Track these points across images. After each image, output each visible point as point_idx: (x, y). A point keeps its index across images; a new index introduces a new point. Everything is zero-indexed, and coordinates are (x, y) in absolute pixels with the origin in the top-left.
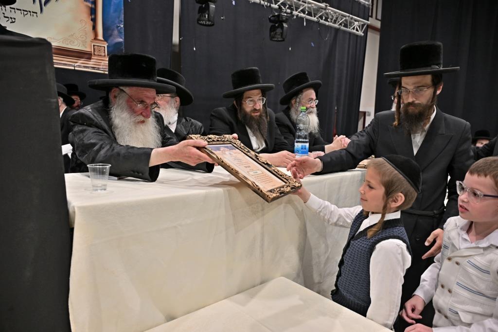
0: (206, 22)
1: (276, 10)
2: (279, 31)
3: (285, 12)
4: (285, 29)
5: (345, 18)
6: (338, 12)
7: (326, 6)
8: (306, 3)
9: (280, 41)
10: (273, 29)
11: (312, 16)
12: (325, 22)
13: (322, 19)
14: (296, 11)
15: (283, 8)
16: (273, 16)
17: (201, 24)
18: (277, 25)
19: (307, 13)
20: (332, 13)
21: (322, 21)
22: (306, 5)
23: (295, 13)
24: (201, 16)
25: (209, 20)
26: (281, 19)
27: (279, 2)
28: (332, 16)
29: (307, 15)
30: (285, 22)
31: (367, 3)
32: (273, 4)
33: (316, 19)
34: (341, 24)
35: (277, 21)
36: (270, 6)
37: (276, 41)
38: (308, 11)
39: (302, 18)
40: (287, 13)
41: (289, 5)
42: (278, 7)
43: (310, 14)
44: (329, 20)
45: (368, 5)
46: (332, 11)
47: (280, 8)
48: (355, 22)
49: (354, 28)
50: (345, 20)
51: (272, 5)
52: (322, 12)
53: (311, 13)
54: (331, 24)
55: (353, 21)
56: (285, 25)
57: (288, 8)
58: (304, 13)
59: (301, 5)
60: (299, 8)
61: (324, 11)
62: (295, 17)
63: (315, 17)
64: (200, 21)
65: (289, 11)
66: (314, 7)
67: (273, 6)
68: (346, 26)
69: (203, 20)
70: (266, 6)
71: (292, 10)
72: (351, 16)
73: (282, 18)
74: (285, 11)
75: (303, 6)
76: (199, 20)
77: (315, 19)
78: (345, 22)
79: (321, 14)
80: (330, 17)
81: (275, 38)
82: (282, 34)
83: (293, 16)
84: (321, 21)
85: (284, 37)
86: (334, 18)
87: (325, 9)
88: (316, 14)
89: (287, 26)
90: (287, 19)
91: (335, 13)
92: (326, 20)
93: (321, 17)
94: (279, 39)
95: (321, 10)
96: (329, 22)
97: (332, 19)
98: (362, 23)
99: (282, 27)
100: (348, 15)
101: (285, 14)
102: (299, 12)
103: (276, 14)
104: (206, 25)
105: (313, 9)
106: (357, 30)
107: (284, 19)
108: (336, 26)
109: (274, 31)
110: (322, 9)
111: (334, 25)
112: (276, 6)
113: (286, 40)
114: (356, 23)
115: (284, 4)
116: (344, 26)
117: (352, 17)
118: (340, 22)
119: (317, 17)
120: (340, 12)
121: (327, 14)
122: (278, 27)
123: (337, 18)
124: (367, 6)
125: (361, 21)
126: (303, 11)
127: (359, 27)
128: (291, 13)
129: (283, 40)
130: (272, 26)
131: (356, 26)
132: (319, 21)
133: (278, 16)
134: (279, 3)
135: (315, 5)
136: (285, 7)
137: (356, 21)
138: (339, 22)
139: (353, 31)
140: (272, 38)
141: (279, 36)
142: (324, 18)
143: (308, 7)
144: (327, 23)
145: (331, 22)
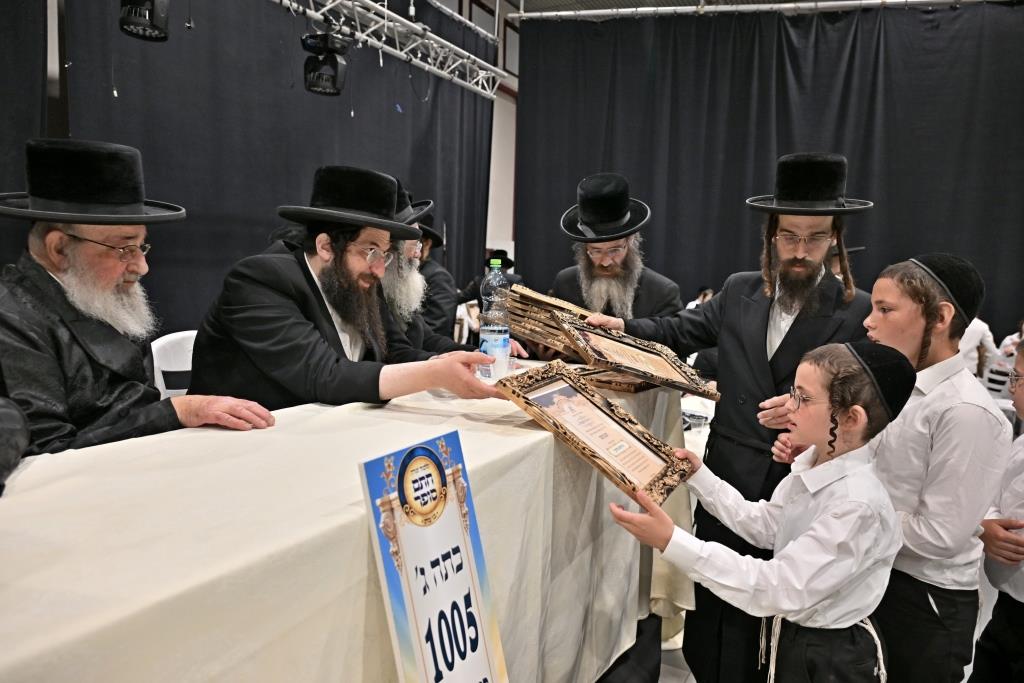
0: (144, 30)
1: (316, 22)
2: (326, 70)
3: (339, 32)
4: (340, 68)
5: (460, 61)
6: (447, 47)
7: (425, 30)
8: (383, 18)
9: (330, 94)
10: (311, 66)
11: (396, 48)
12: (422, 64)
13: (416, 57)
14: (363, 31)
15: (334, 22)
16: (311, 37)
17: (130, 33)
18: (321, 58)
19: (384, 39)
20: (435, 45)
21: (416, 61)
22: (382, 22)
23: (358, 34)
24: (130, 12)
25: (154, 26)
26: (330, 46)
27: (324, 6)
28: (436, 53)
29: (386, 43)
30: (342, 51)
31: (490, 35)
32: (310, 9)
33: (405, 56)
34: (452, 72)
35: (322, 50)
36: (304, 12)
37: (320, 93)
38: (387, 36)
39: (375, 50)
40: (343, 34)
41: (345, 16)
42: (322, 17)
43: (390, 42)
44: (429, 60)
45: (492, 40)
46: (437, 42)
47: (326, 19)
48: (480, 71)
49: (477, 83)
50: (461, 64)
51: (308, 11)
52: (415, 41)
53: (394, 40)
54: (435, 69)
55: (475, 67)
56: (341, 60)
57: (345, 23)
58: (379, 39)
59: (372, 20)
60: (367, 27)
61: (420, 41)
62: (360, 45)
63: (401, 50)
64: (129, 25)
65: (346, 29)
66: (400, 29)
67: (311, 13)
68: (463, 76)
69: (136, 25)
70: (296, 11)
71: (353, 28)
72: (472, 57)
73: (333, 43)
74: (338, 28)
75: (377, 23)
76: (124, 22)
77: (402, 55)
78: (461, 69)
79: (413, 46)
80: (432, 54)
81: (318, 87)
82: (334, 79)
83: (356, 42)
84: (414, 59)
85: (338, 85)
86: (440, 59)
87: (422, 36)
88: (404, 45)
89: (344, 63)
90: (343, 47)
91: (442, 47)
92: (424, 58)
93: (414, 52)
94: (328, 90)
95: (413, 36)
96: (430, 64)
97: (435, 59)
98: (493, 74)
99: (335, 64)
100: (468, 54)
101: (340, 36)
102: (368, 35)
103: (319, 33)
104: (144, 37)
105: (398, 32)
106: (483, 87)
107: (338, 46)
108: (444, 73)
109: (314, 70)
110: (417, 34)
111: (440, 71)
112: (318, 16)
113: (342, 92)
114: (482, 74)
115: (335, 12)
116: (459, 77)
117: (475, 61)
118: (453, 67)
119: (406, 50)
120: (452, 46)
121: (426, 47)
122: (324, 62)
123: (446, 58)
124: (491, 42)
125: (492, 71)
126: (377, 34)
127: (488, 82)
128: (352, 35)
129: (338, 94)
130: (309, 59)
131: (481, 80)
132: (411, 60)
133: (325, 38)
134: (324, 10)
135: (403, 25)
136: (338, 21)
137: (481, 69)
138: (449, 67)
139: (476, 87)
140: (310, 86)
141: (329, 84)
142: (420, 55)
143: (388, 28)
144: (427, 67)
145: (435, 65)
